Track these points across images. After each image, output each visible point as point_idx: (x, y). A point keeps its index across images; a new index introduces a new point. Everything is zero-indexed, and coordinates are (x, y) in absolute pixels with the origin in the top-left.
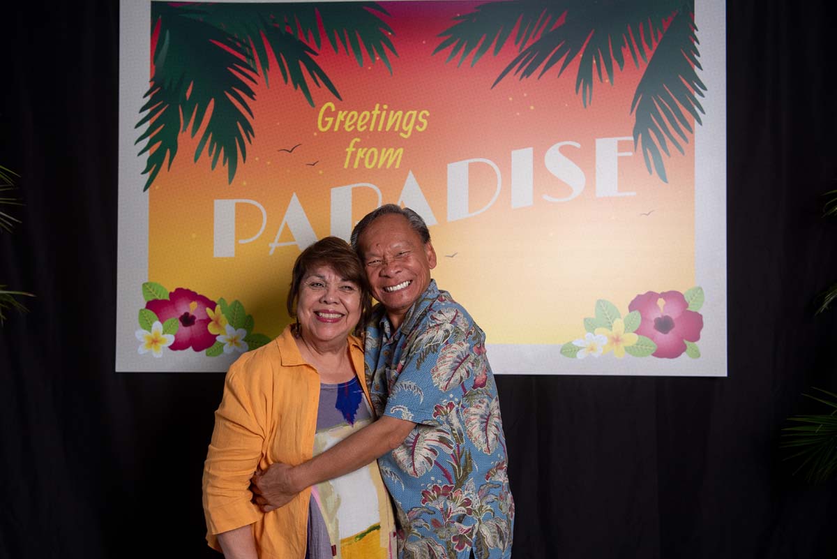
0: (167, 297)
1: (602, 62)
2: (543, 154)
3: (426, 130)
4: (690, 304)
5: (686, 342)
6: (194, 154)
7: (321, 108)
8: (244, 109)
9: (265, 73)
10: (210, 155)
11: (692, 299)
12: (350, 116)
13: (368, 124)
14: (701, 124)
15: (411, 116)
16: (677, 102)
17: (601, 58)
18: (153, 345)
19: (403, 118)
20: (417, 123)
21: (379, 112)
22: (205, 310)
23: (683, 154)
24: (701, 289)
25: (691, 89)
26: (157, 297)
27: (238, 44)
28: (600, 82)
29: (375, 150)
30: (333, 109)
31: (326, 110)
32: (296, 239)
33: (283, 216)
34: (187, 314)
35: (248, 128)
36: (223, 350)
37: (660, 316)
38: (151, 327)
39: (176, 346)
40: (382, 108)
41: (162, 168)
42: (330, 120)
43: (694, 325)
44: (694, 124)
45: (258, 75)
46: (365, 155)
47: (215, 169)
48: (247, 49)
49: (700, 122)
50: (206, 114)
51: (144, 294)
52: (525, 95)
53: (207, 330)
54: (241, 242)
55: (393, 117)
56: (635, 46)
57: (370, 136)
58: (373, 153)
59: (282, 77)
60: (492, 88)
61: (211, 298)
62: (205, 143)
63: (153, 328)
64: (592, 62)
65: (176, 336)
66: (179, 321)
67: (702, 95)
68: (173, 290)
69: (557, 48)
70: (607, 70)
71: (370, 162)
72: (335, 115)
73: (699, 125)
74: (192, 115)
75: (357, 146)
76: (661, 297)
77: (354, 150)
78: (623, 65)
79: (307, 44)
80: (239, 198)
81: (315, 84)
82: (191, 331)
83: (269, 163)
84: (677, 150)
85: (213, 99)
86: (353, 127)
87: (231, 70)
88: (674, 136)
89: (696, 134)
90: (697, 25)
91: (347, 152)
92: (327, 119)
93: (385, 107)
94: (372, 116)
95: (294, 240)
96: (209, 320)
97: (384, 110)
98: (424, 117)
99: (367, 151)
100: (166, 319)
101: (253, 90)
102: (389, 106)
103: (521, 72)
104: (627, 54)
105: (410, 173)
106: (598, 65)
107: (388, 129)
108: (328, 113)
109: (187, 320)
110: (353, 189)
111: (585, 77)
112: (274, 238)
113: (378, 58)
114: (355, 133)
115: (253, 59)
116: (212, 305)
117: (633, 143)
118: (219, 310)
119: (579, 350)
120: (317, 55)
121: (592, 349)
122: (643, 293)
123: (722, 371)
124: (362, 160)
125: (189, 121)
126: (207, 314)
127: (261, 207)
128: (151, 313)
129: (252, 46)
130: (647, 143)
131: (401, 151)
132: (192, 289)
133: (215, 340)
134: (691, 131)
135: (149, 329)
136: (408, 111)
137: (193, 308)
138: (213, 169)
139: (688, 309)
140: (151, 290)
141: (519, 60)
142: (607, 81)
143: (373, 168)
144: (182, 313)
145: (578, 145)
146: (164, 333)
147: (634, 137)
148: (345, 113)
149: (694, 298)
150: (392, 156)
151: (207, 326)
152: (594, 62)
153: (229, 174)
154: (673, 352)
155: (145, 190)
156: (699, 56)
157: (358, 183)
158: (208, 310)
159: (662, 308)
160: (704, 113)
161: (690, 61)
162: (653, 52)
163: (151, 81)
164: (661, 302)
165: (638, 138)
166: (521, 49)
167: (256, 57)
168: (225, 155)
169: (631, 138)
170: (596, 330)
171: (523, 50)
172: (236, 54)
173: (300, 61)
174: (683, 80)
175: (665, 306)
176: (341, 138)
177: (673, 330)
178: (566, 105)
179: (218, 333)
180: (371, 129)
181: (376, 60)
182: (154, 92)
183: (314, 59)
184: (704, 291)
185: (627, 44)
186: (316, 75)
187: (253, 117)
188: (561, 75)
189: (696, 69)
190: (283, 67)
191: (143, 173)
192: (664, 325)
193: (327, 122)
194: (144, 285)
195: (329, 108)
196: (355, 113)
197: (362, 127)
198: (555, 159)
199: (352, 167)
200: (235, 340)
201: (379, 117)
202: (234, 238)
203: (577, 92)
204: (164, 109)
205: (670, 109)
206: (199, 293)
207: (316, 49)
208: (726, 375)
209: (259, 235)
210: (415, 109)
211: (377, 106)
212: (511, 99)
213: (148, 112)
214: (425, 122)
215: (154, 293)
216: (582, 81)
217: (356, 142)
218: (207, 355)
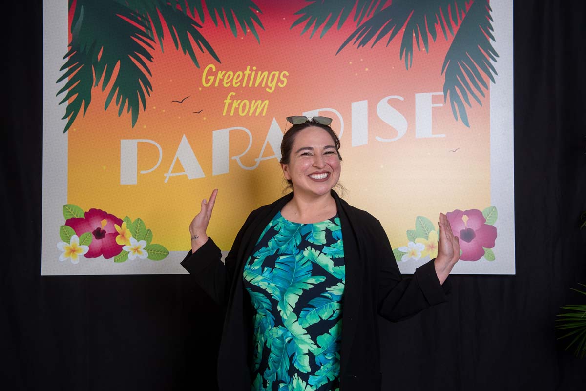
0: (83, 216)
1: (420, 35)
2: (376, 105)
3: (286, 86)
4: (487, 219)
5: (485, 249)
6: (104, 104)
7: (205, 68)
8: (144, 69)
9: (160, 41)
10: (117, 104)
11: (488, 216)
12: (227, 75)
13: (242, 81)
14: (495, 83)
15: (274, 75)
16: (477, 66)
17: (419, 31)
18: (72, 254)
19: (268, 77)
20: (279, 80)
21: (250, 72)
22: (114, 226)
23: (481, 106)
24: (494, 207)
25: (487, 56)
26: (75, 216)
27: (139, 18)
28: (419, 51)
29: (245, 101)
30: (214, 70)
31: (208, 70)
32: (185, 170)
33: (175, 153)
34: (99, 229)
35: (147, 84)
36: (128, 258)
37: (465, 229)
38: (70, 239)
39: (90, 255)
40: (252, 69)
41: (78, 115)
42: (212, 78)
43: (490, 236)
44: (489, 83)
45: (154, 42)
46: (239, 105)
47: (121, 116)
48: (146, 22)
49: (494, 82)
50: (114, 72)
51: (64, 214)
52: (362, 60)
53: (115, 241)
54: (142, 172)
55: (261, 76)
56: (445, 23)
57: (243, 91)
58: (245, 103)
59: (174, 45)
60: (336, 54)
61: (118, 217)
62: (113, 96)
63: (71, 241)
64: (412, 35)
65: (90, 247)
66: (92, 234)
67: (495, 61)
68: (88, 211)
69: (385, 24)
70: (424, 41)
71: (243, 111)
72: (215, 74)
73: (493, 84)
74: (103, 73)
75: (232, 98)
76: (465, 215)
77: (230, 101)
78: (436, 37)
79: (194, 19)
80: (140, 138)
81: (199, 49)
82: (103, 242)
83: (164, 111)
84: (477, 103)
85: (119, 61)
86: (229, 84)
87: (133, 38)
88: (475, 92)
89: (490, 90)
90: (491, 7)
91: (225, 103)
92: (209, 77)
93: (255, 68)
94: (244, 75)
95: (184, 171)
96: (116, 234)
97: (255, 70)
98: (284, 76)
99: (241, 102)
100: (83, 233)
101: (151, 54)
102: (257, 68)
103: (359, 41)
104: (439, 29)
105: (274, 119)
106: (417, 37)
107: (256, 85)
108: (210, 72)
109: (99, 234)
110: (230, 131)
111: (407, 46)
112: (169, 170)
113: (248, 31)
114: (231, 89)
115: (151, 30)
116: (119, 222)
117: (444, 96)
118: (125, 226)
119: (403, 255)
120: (201, 27)
121: (413, 254)
122: (451, 211)
123: (512, 271)
124: (237, 109)
125: (101, 77)
126: (115, 229)
127: (158, 146)
128: (70, 229)
129: (150, 20)
130: (454, 97)
131: (266, 102)
132: (103, 210)
133: (122, 249)
134: (487, 88)
135: (68, 241)
136: (272, 72)
137: (104, 224)
138: (119, 116)
139: (486, 223)
140: (70, 210)
141: (358, 33)
142: (424, 49)
143: (245, 116)
144: (96, 229)
145: (402, 98)
146: (80, 245)
147: (444, 92)
148: (224, 72)
149: (490, 215)
150: (260, 106)
151: (115, 239)
152: (414, 35)
153: (132, 120)
154: (475, 256)
155: (65, 132)
156: (493, 30)
157: (234, 127)
158: (116, 226)
159: (466, 223)
160: (496, 74)
161: (487, 36)
162: (458, 27)
163: (69, 46)
164: (465, 218)
165: (447, 92)
166: (359, 25)
167: (153, 28)
168: (129, 104)
169: (442, 93)
170: (416, 240)
171: (360, 25)
172: (139, 26)
173: (188, 32)
174: (481, 49)
175: (468, 221)
176: (221, 92)
177: (474, 239)
178: (393, 68)
179: (123, 244)
180: (244, 85)
181: (247, 32)
182: (72, 55)
183: (198, 30)
184: (498, 209)
185: (439, 22)
186: (200, 43)
187: (151, 76)
188: (389, 44)
189: (491, 41)
190: (175, 36)
191: (62, 119)
192: (468, 235)
193: (210, 79)
194: (64, 206)
195: (211, 69)
196: (231, 73)
197: (236, 83)
198: (384, 108)
199: (229, 115)
200: (137, 249)
201: (250, 76)
202: (137, 170)
203: (401, 59)
204: (79, 69)
205: (471, 72)
206: (108, 213)
207: (201, 23)
208: (514, 274)
209: (156, 167)
210: (278, 71)
211: (248, 68)
212: (350, 63)
213: (67, 70)
214: (285, 80)
215: (72, 213)
216: (405, 49)
217: (232, 95)
218: (115, 261)
